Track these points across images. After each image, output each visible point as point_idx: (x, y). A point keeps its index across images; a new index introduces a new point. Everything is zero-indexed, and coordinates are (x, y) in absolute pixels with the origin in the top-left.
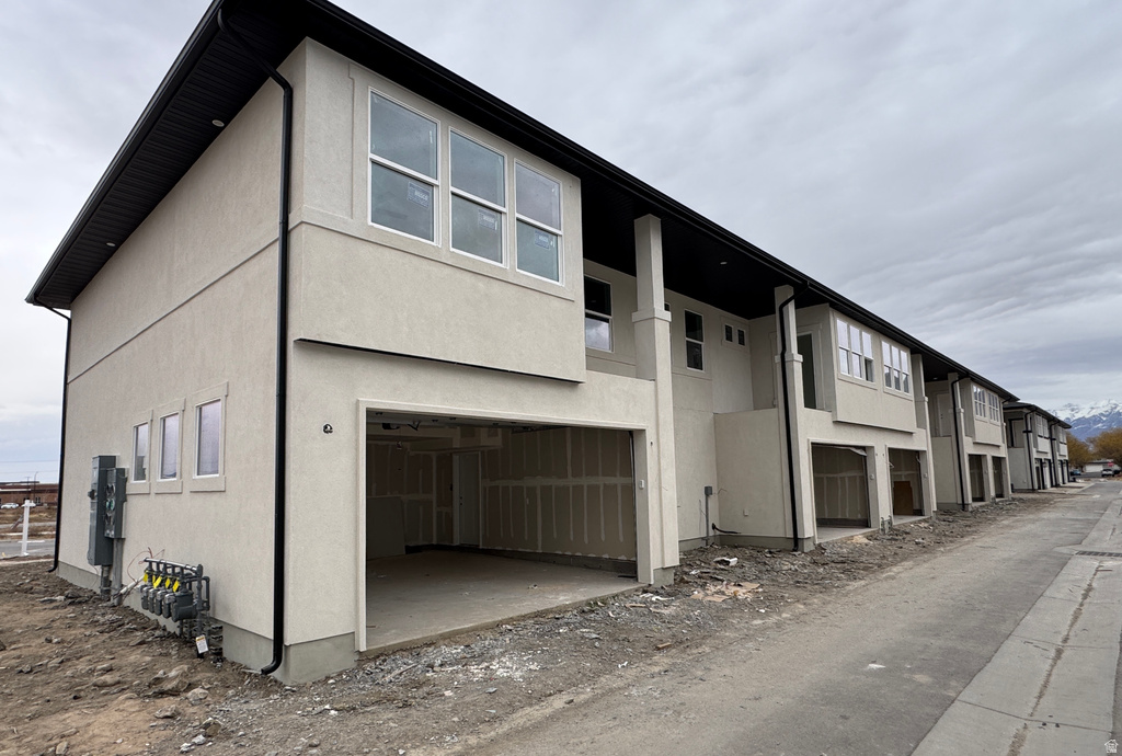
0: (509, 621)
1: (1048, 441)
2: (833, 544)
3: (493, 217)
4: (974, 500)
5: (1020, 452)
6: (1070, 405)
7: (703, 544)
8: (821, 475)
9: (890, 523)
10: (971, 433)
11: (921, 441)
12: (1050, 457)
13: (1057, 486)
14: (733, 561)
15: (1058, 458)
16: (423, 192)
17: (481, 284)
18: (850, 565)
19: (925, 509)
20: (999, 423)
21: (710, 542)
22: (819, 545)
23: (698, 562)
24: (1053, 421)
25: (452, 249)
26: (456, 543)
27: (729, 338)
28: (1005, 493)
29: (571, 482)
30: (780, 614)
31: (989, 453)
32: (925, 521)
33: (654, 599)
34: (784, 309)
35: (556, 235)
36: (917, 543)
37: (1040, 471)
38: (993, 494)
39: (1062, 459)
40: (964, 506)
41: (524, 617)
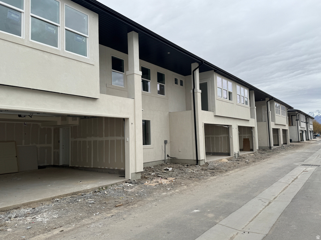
0: (58, 197)
1: (305, 124)
2: (213, 162)
3: (54, 28)
4: (274, 145)
5: (294, 128)
6: (318, 111)
7: (163, 162)
8: (208, 136)
9: (238, 154)
10: (274, 120)
11: (253, 123)
12: (306, 129)
13: (308, 140)
14: (170, 169)
15: (309, 130)
16: (16, 15)
17: (46, 56)
18: (215, 170)
19: (254, 149)
20: (285, 117)
21: (166, 162)
22: (207, 163)
23: (157, 170)
24: (307, 116)
25: (31, 40)
26: (61, 164)
27: (176, 83)
28: (287, 143)
29: (104, 139)
30: (175, 190)
31: (281, 128)
32: (253, 153)
33: (128, 185)
34: (195, 72)
35: (86, 37)
36: (246, 162)
37: (302, 135)
38: (282, 143)
39: (311, 130)
40: (270, 147)
41: (67, 195)
